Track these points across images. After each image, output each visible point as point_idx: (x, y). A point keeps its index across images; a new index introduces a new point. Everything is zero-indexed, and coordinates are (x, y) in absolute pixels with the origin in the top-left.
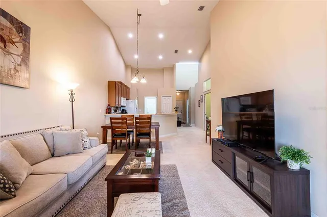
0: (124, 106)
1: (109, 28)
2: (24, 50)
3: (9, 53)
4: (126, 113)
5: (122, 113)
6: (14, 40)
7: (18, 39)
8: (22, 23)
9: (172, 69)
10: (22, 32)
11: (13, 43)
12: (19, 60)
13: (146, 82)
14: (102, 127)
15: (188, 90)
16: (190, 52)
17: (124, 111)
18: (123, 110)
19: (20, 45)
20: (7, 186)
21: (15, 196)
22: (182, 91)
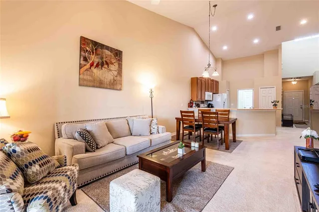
0: (210, 101)
1: (193, 29)
2: (119, 67)
3: (111, 70)
4: (212, 107)
5: (208, 107)
6: (113, 62)
7: (115, 61)
8: (117, 50)
9: (276, 52)
10: (117, 56)
11: (112, 64)
12: (116, 73)
13: (218, 75)
14: (176, 118)
15: (313, 76)
16: (304, 22)
17: (210, 106)
18: (210, 104)
19: (116, 65)
20: (91, 145)
21: (94, 151)
22: (300, 78)
